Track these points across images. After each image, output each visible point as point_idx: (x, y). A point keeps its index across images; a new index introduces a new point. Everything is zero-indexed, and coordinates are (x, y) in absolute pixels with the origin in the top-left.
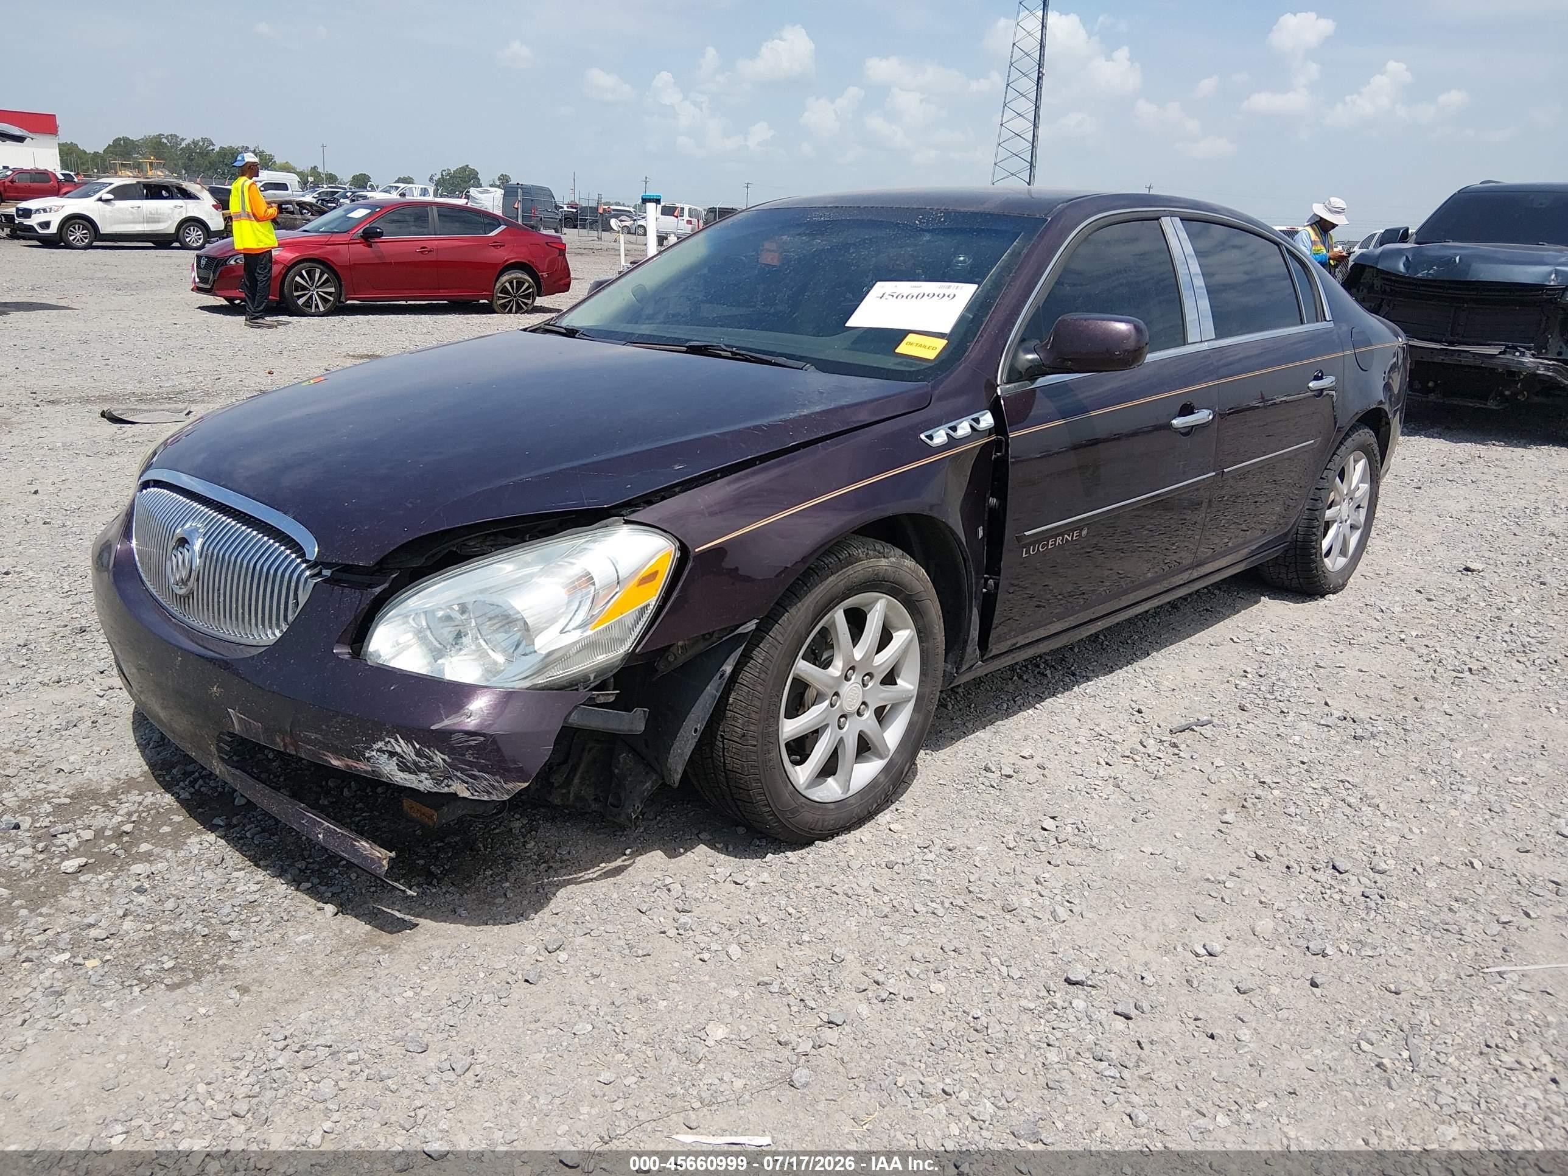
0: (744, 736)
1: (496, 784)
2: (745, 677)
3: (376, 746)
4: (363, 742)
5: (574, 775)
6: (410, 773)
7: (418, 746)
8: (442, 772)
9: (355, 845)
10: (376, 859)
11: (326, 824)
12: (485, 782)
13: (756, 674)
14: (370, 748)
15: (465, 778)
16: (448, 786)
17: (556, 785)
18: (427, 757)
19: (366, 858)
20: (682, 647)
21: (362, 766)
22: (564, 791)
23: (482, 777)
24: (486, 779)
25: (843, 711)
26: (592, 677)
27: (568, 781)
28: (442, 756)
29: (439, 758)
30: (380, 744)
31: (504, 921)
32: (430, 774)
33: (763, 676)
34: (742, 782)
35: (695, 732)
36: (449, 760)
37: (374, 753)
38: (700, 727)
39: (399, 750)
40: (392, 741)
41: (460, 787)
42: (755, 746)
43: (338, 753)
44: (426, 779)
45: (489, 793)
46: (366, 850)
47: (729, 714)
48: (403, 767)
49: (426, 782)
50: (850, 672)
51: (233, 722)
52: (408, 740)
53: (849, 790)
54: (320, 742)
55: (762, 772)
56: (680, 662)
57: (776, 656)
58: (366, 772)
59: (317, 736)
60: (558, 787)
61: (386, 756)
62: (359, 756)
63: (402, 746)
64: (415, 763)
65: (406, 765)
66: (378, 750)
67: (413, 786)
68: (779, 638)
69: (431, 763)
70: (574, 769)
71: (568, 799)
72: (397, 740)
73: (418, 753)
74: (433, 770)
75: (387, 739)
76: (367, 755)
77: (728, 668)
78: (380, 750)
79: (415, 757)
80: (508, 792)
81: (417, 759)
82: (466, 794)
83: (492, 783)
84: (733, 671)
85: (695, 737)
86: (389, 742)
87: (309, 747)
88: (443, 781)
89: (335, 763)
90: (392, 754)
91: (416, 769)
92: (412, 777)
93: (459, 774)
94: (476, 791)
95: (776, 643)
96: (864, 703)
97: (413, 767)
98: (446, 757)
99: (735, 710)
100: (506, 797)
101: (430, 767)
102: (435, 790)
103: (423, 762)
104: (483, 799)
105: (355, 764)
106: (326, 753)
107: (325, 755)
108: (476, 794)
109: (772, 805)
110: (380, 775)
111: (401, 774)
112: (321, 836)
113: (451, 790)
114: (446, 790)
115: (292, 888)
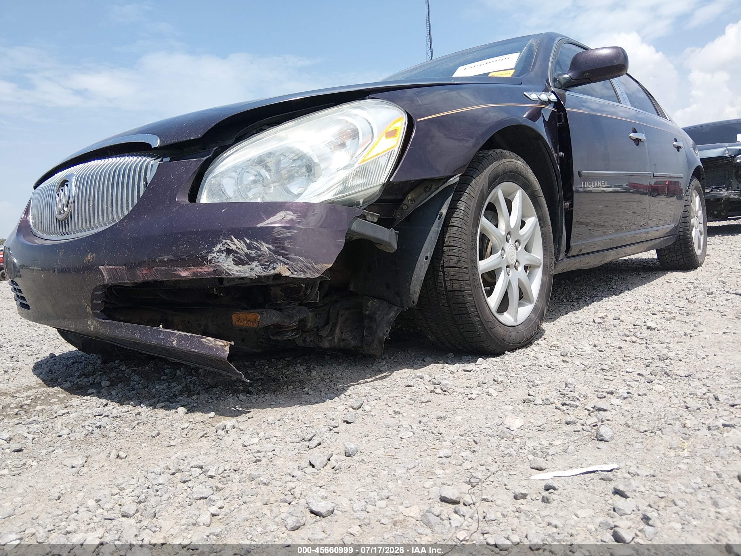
0: (459, 261)
1: (309, 265)
2: (454, 221)
3: (215, 249)
4: (206, 249)
5: (335, 329)
6: (244, 264)
7: (248, 241)
8: (268, 258)
9: (202, 342)
10: (220, 347)
11: (178, 333)
12: (301, 264)
13: (461, 217)
14: (211, 252)
15: (286, 261)
16: (274, 268)
17: (324, 336)
18: (256, 248)
19: (211, 348)
20: (411, 200)
21: (206, 269)
22: (330, 338)
23: (299, 259)
24: (301, 261)
25: (508, 262)
26: (361, 202)
27: (332, 332)
28: (267, 246)
29: (265, 248)
30: (219, 246)
31: (313, 401)
32: (259, 262)
33: (466, 218)
34: (460, 297)
35: (426, 259)
36: (273, 248)
37: (215, 255)
38: (430, 254)
39: (233, 247)
40: (228, 241)
41: (283, 268)
42: (467, 268)
43: (185, 264)
44: (257, 266)
45: (305, 272)
46: (211, 343)
47: (445, 249)
48: (238, 261)
49: (257, 269)
50: (509, 236)
51: (103, 276)
52: (239, 237)
53: (517, 320)
54: (171, 260)
55: (473, 289)
56: (411, 210)
57: (472, 206)
58: (209, 273)
59: (169, 256)
60: (326, 337)
61: (224, 254)
62: (203, 261)
63: (236, 244)
64: (247, 255)
65: (240, 259)
66: (218, 252)
67: (246, 275)
68: (472, 194)
69: (259, 252)
70: (335, 325)
71: (334, 342)
72: (232, 240)
73: (249, 247)
74: (261, 258)
75: (224, 241)
76: (209, 258)
77: (444, 211)
78: (220, 251)
79: (246, 251)
80: (318, 271)
81: (248, 251)
82: (288, 274)
83: (306, 264)
84: (447, 213)
85: (427, 262)
86: (226, 243)
87: (163, 269)
88: (269, 265)
89: (184, 274)
90: (229, 251)
91: (249, 259)
92: (246, 267)
93: (281, 258)
94: (295, 271)
95: (470, 197)
96: (517, 261)
97: (246, 259)
98: (270, 246)
99: (450, 244)
100: (317, 275)
101: (259, 256)
102: (264, 274)
103: (253, 253)
104: (300, 276)
105: (200, 270)
106: (176, 268)
107: (176, 270)
108: (296, 273)
109: (481, 316)
110: (221, 273)
111: (237, 268)
112: (175, 343)
113: (276, 271)
114: (273, 272)
115: (151, 407)
